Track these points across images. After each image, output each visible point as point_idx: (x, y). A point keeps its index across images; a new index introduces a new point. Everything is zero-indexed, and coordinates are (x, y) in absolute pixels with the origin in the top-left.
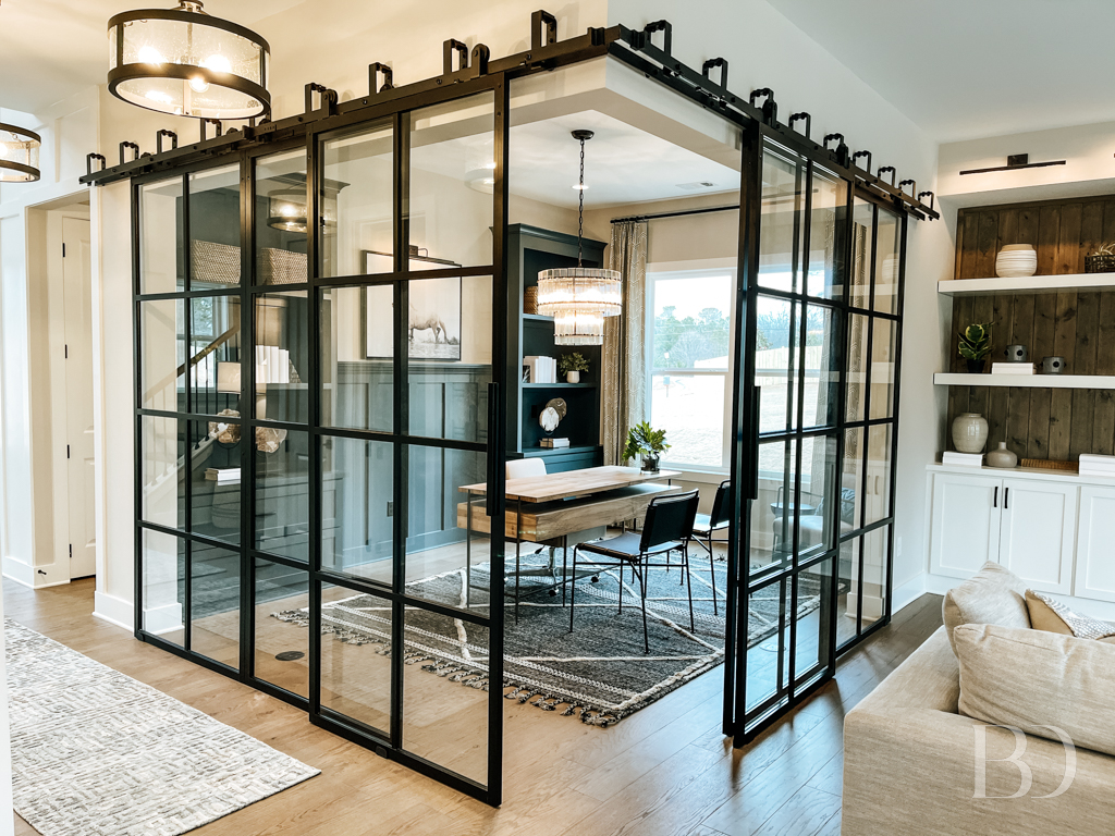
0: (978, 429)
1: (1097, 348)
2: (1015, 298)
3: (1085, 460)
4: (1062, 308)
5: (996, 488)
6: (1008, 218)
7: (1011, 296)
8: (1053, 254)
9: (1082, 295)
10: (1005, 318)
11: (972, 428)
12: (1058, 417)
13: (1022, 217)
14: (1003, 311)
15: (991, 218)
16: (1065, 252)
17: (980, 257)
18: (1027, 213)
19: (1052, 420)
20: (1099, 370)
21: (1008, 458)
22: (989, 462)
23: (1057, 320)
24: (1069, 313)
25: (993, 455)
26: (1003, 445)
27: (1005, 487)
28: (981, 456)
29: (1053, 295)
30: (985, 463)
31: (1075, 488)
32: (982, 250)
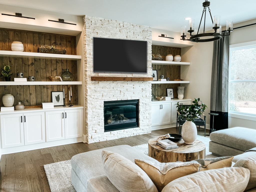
0: (11, 99)
1: (41, 74)
2: (16, 58)
3: (44, 104)
4: (30, 62)
5: (22, 116)
6: (11, 34)
7: (15, 58)
8: (26, 46)
9: (36, 59)
10: (13, 64)
11: (10, 99)
12: (32, 93)
13: (15, 34)
14: (13, 62)
15: (6, 32)
16: (30, 46)
17: (3, 44)
18: (17, 33)
19: (30, 94)
20: (42, 80)
21: (22, 107)
22: (16, 109)
23: (29, 66)
24: (32, 64)
25: (17, 107)
26: (20, 103)
27: (24, 116)
28: (13, 107)
29: (27, 58)
30: (15, 109)
31: (44, 113)
32: (3, 42)
